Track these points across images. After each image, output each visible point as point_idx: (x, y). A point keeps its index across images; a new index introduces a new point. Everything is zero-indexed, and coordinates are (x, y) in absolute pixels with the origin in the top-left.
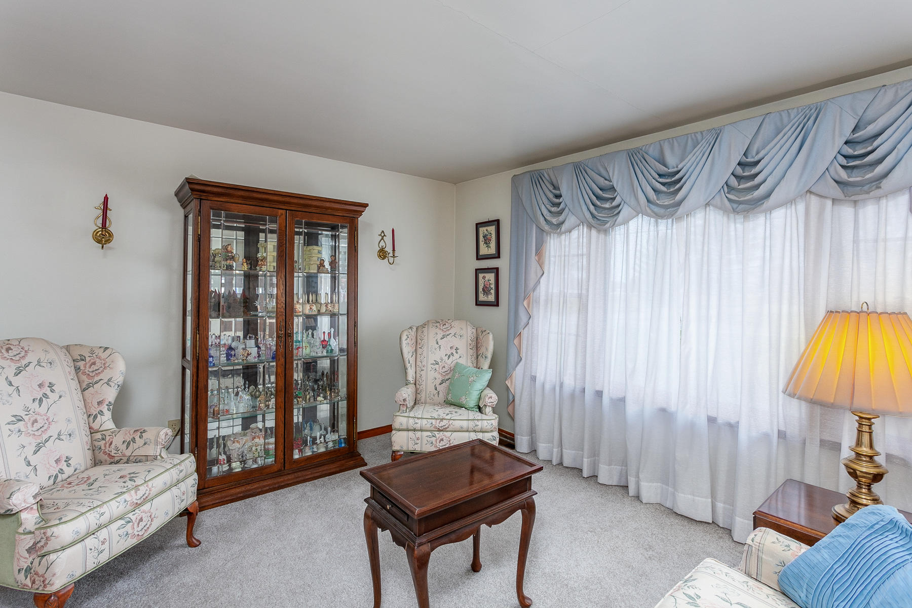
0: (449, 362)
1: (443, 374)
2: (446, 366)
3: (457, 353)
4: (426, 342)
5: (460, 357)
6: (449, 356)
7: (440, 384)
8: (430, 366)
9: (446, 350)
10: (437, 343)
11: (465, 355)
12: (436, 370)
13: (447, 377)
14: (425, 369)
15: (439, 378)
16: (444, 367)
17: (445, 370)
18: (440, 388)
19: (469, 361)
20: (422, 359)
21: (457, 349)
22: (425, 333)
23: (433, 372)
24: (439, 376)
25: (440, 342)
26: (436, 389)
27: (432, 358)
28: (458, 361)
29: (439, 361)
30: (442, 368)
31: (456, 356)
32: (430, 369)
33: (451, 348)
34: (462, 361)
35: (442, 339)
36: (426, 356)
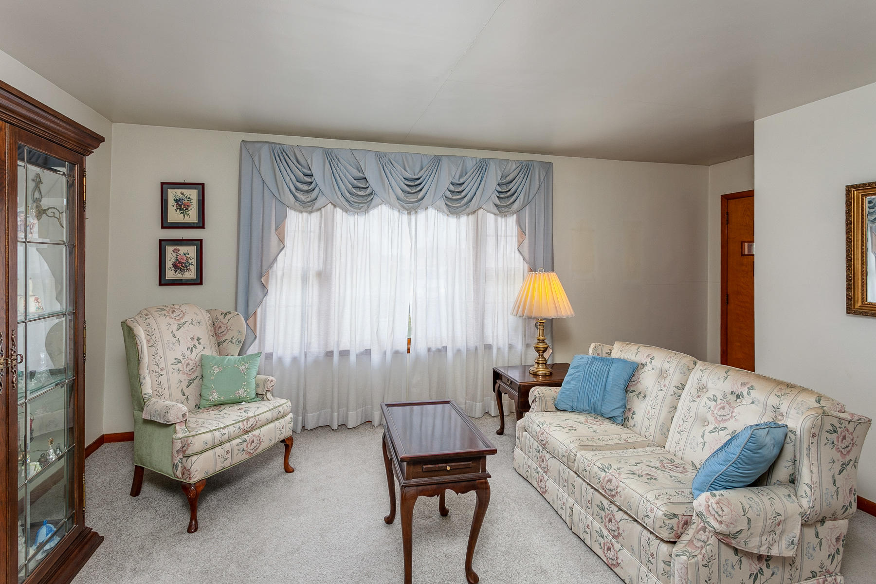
0: (193, 356)
1: (188, 373)
2: (190, 362)
3: (199, 343)
4: (158, 336)
5: (204, 348)
6: (192, 350)
7: (188, 386)
8: (170, 367)
9: (187, 343)
10: (174, 336)
11: (208, 345)
12: (179, 370)
13: (194, 376)
14: (164, 372)
15: (185, 379)
16: (188, 364)
17: (190, 367)
18: (187, 392)
19: (214, 350)
20: (157, 360)
21: (198, 339)
22: (154, 326)
23: (176, 373)
24: (185, 377)
25: (178, 334)
26: (184, 394)
27: (171, 357)
28: (203, 353)
29: (181, 358)
30: (187, 366)
31: (200, 347)
32: (171, 371)
33: (192, 339)
34: (207, 352)
35: (178, 329)
36: (162, 356)
